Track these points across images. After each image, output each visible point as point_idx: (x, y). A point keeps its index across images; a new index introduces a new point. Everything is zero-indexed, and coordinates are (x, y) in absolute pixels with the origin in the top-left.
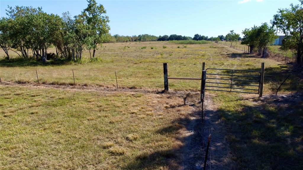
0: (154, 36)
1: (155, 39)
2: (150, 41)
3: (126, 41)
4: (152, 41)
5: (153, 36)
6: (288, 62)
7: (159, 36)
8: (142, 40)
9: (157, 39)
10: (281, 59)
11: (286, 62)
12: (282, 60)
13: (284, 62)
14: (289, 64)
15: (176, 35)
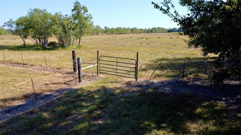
0: (164, 29)
2: (161, 32)
3: (139, 32)
7: (169, 28)
8: (153, 31)
9: (167, 31)
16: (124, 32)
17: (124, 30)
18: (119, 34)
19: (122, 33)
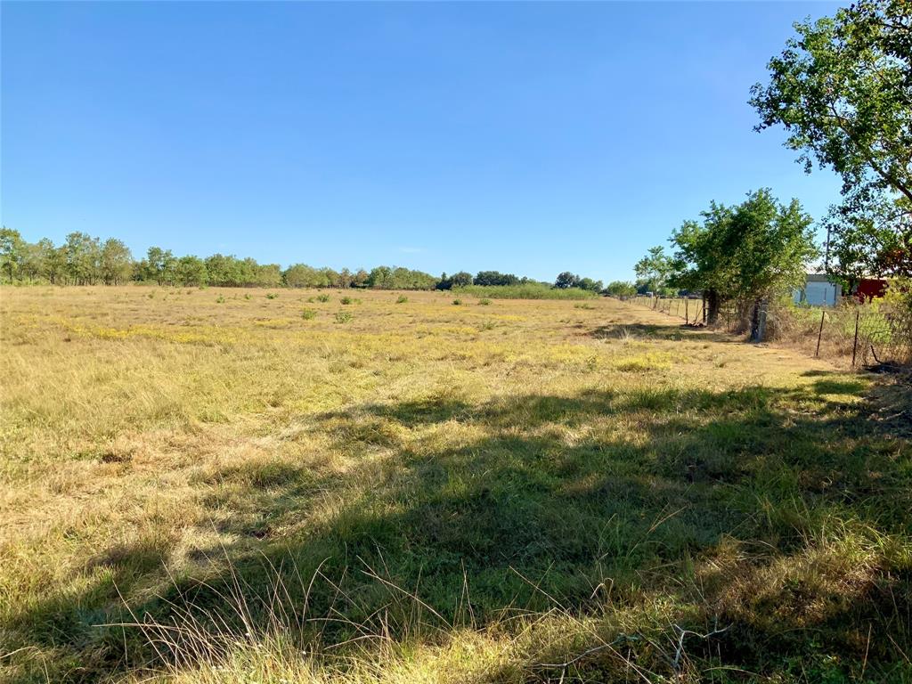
0: (421, 274)
1: (425, 285)
2: (408, 289)
3: (317, 283)
4: (417, 289)
5: (417, 275)
6: (871, 361)
7: (440, 276)
8: (377, 283)
9: (433, 283)
10: (834, 348)
11: (860, 362)
12: (841, 353)
13: (846, 362)
14: (875, 369)
15: (496, 273)
16: (247, 278)
17: (245, 271)
18: (222, 286)
19: (238, 281)
